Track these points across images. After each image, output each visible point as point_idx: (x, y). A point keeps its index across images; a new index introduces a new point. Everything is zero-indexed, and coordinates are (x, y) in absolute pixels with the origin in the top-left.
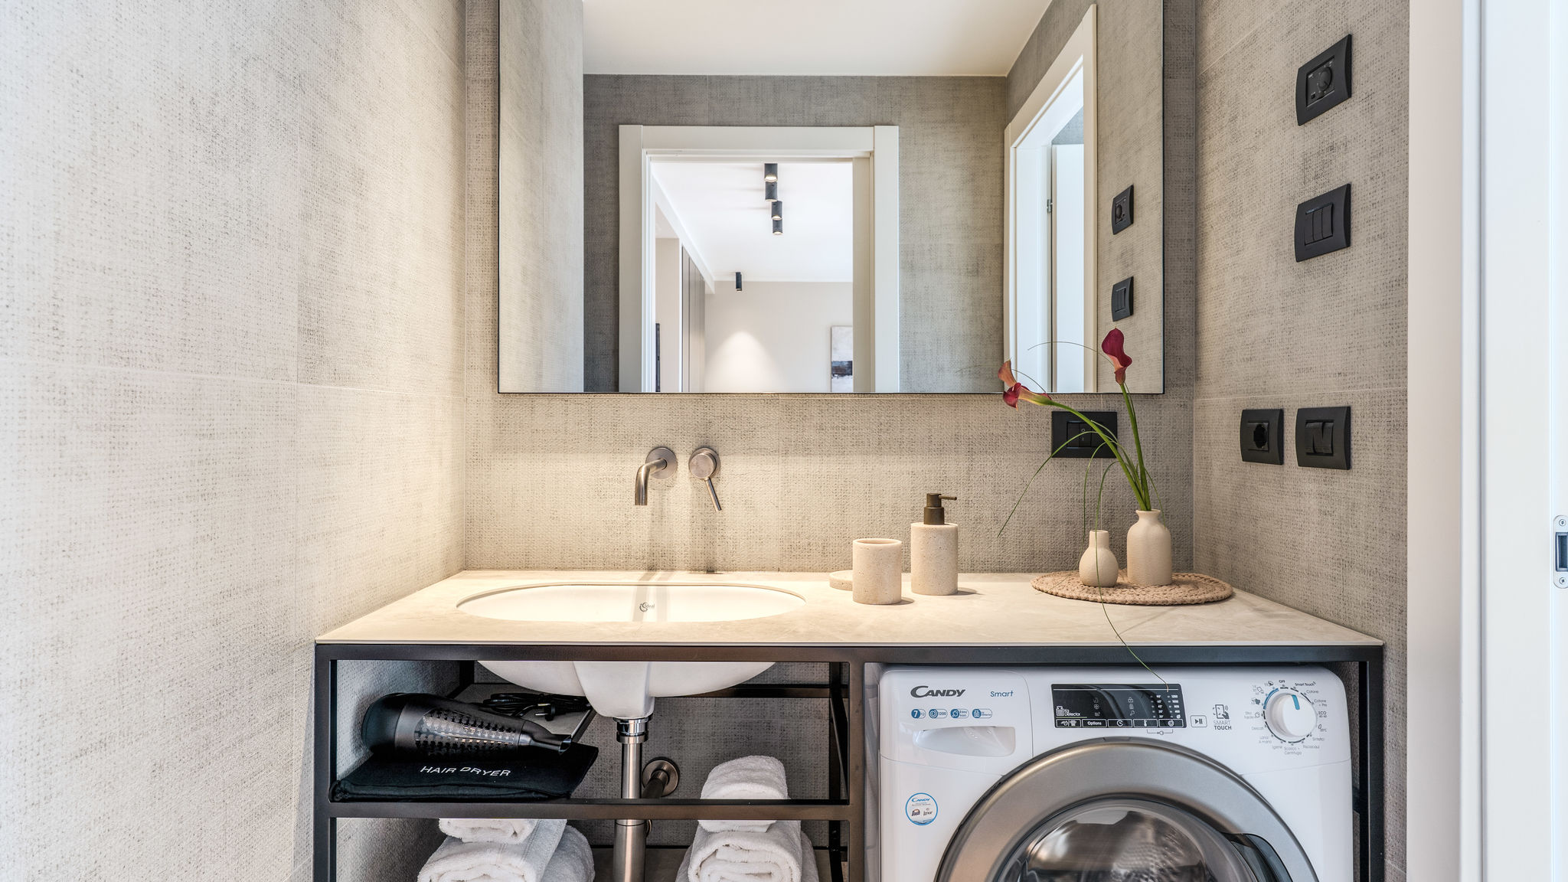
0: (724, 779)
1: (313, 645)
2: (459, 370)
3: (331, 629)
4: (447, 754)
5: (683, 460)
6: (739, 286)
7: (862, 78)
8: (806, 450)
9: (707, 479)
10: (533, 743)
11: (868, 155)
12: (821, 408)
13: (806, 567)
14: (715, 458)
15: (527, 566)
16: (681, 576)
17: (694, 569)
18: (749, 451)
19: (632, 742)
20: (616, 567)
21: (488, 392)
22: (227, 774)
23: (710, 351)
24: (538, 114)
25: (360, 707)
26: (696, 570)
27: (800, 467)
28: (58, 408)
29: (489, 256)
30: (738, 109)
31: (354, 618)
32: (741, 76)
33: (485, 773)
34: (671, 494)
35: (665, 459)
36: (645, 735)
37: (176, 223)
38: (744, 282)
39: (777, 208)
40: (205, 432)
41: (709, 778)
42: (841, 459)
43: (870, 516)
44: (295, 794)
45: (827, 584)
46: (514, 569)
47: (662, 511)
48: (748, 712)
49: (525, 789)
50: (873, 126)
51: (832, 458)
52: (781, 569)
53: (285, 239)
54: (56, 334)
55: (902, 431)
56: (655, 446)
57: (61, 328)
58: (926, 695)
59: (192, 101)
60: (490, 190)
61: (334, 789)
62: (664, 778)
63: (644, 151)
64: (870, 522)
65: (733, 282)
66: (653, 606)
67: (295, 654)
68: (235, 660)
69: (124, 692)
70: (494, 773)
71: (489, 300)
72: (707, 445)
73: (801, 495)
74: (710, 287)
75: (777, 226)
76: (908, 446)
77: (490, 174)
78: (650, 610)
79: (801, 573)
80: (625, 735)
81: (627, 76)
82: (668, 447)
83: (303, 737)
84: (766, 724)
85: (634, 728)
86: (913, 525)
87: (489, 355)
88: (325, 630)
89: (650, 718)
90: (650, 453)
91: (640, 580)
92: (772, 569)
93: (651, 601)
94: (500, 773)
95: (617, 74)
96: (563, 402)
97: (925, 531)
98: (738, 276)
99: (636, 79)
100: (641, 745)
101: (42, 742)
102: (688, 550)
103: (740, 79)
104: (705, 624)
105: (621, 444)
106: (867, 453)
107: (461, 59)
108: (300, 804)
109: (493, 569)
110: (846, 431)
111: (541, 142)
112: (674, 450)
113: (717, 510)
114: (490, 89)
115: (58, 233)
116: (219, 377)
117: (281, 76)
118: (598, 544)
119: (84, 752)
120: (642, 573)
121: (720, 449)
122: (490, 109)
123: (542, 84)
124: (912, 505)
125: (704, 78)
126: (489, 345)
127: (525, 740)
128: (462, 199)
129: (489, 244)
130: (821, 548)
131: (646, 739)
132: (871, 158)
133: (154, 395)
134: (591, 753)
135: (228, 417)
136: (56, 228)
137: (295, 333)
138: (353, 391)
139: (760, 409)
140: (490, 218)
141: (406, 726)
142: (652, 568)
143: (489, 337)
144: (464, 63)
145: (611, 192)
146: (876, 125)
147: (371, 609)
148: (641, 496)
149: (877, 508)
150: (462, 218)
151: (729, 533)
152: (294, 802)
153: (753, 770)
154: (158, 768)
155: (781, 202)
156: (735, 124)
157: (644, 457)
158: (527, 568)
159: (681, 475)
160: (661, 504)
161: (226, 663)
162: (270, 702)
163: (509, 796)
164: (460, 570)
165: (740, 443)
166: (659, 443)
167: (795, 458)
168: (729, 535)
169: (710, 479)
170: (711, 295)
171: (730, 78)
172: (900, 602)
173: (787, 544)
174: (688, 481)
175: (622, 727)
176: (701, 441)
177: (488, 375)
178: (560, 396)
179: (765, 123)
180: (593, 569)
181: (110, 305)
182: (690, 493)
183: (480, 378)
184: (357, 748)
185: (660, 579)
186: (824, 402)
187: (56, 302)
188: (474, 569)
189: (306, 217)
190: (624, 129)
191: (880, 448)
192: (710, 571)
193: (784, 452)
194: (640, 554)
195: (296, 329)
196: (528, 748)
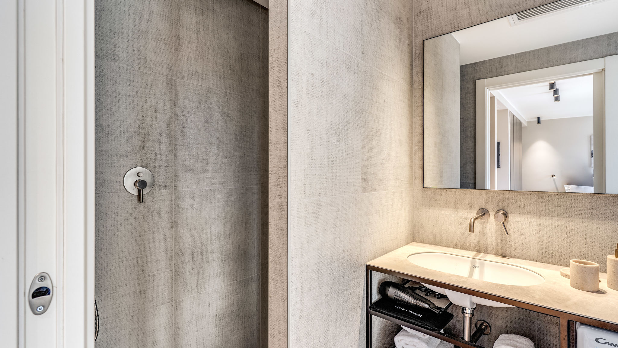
0: (504, 342)
1: (366, 265)
2: (411, 180)
3: (370, 261)
4: (403, 304)
5: (492, 215)
6: (539, 122)
7: (597, 37)
8: (550, 214)
9: (502, 222)
10: (429, 308)
11: (602, 70)
12: (558, 198)
13: (550, 262)
14: (506, 215)
15: (433, 243)
16: (491, 257)
17: (497, 255)
18: (522, 213)
19: (467, 316)
20: (465, 249)
21: (420, 187)
22: (343, 298)
23: (525, 149)
24: (440, 89)
25: (379, 283)
26: (498, 255)
27: (546, 221)
28: (305, 210)
29: (421, 144)
30: (529, 64)
31: (377, 257)
32: (530, 51)
33: (414, 314)
34: (487, 226)
35: (484, 213)
36: (473, 314)
37: (330, 159)
38: (542, 120)
39: (556, 92)
40: (337, 210)
41: (499, 338)
42: (569, 220)
43: (586, 245)
44: (361, 306)
45: (559, 273)
46: (429, 244)
47: (483, 232)
48: (522, 314)
49: (425, 324)
50: (604, 57)
51: (564, 219)
52: (537, 261)
53: (357, 155)
54: (304, 192)
55: (605, 210)
56: (480, 208)
57: (305, 191)
58: (604, 343)
59: (334, 127)
60: (421, 123)
61: (371, 306)
62: (484, 328)
63: (486, 88)
64: (586, 248)
65: (536, 121)
66: (478, 267)
67: (360, 267)
68: (345, 269)
69: (319, 276)
70: (416, 315)
71: (421, 158)
72: (503, 209)
73: (548, 232)
74: (524, 123)
75: (557, 99)
76: (610, 217)
77: (421, 118)
78: (477, 268)
79: (548, 264)
80: (465, 313)
81: (479, 62)
82: (486, 208)
83: (363, 290)
84: (530, 321)
85: (468, 311)
86: (608, 256)
87: (421, 175)
88: (369, 261)
89: (474, 309)
90: (478, 210)
91: (473, 256)
92: (533, 260)
93: (477, 265)
94: (418, 315)
95: (475, 62)
96: (446, 191)
97: (615, 261)
98: (539, 118)
99: (483, 62)
100: (471, 318)
101: (302, 287)
102: (494, 247)
103: (530, 52)
104: (493, 284)
105: (467, 206)
106: (584, 218)
107: (412, 84)
108: (362, 308)
109: (422, 243)
110: (572, 208)
111: (442, 98)
112: (488, 210)
113: (506, 235)
114: (421, 91)
115: (305, 169)
116: (340, 196)
117: (356, 112)
118: (458, 240)
119: (310, 290)
120: (475, 253)
121: (508, 211)
122: (421, 97)
123: (442, 79)
124: (612, 244)
125: (513, 55)
126: (421, 172)
127: (427, 306)
128: (412, 127)
129: (421, 140)
130: (558, 256)
131: (473, 316)
132: (603, 72)
133: (325, 203)
134: (451, 316)
135: (343, 206)
136: (304, 168)
137: (360, 180)
138: (377, 193)
139: (527, 197)
140: (421, 132)
141: (391, 292)
142: (479, 252)
143: (421, 169)
144: (413, 84)
145: (473, 105)
146: (606, 56)
147: (382, 254)
148: (472, 228)
149: (591, 243)
150: (412, 133)
151: (512, 243)
152: (361, 307)
153: (518, 342)
154: (326, 295)
155: (558, 89)
156: (527, 70)
157: (476, 212)
158: (433, 244)
159: (491, 220)
160: (483, 229)
161: (343, 270)
162: (354, 280)
163: (420, 325)
164: (412, 242)
165: (517, 210)
166: (482, 207)
167: (545, 217)
168: (512, 244)
169: (503, 223)
170: (525, 127)
171: (525, 52)
172: (598, 292)
173: (540, 252)
174: (494, 222)
175: (463, 309)
176: (500, 208)
177: (421, 182)
178: (445, 189)
179: (542, 67)
180: (456, 248)
181: (315, 183)
182: (495, 226)
183: (418, 182)
184: (378, 294)
185: (482, 257)
186: (560, 195)
187: (304, 185)
188: (416, 242)
189: (363, 147)
190: (478, 82)
191: (592, 217)
192: (504, 256)
193: (539, 215)
194: (474, 246)
195: (360, 179)
196: (428, 309)
